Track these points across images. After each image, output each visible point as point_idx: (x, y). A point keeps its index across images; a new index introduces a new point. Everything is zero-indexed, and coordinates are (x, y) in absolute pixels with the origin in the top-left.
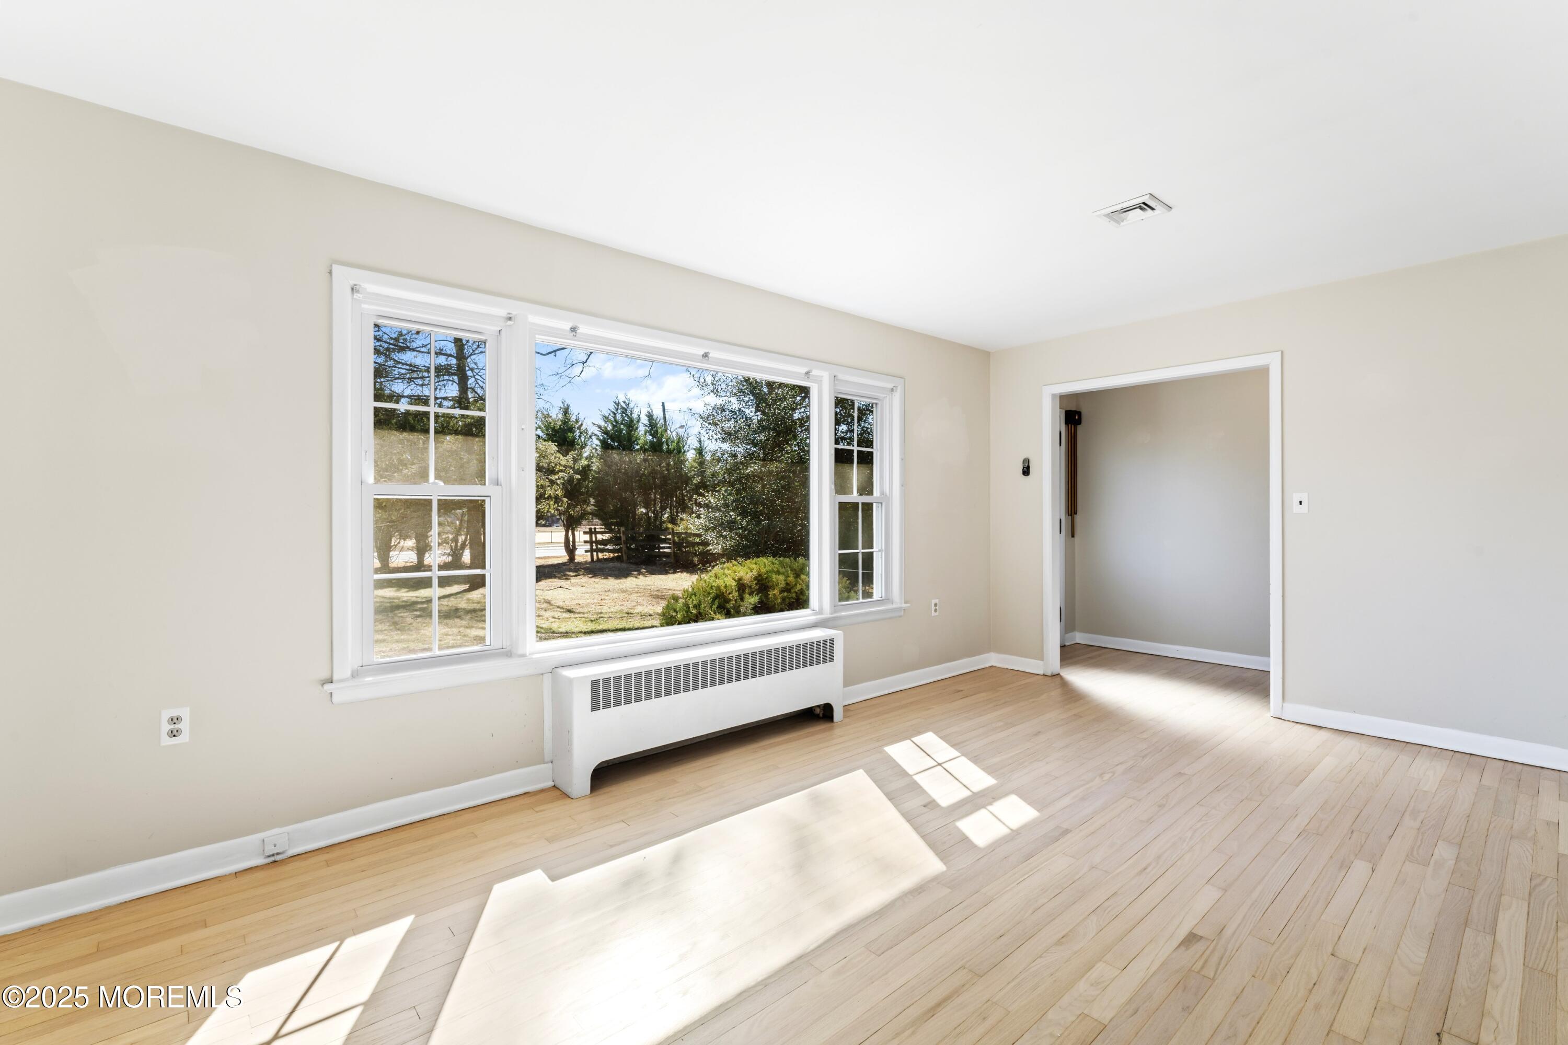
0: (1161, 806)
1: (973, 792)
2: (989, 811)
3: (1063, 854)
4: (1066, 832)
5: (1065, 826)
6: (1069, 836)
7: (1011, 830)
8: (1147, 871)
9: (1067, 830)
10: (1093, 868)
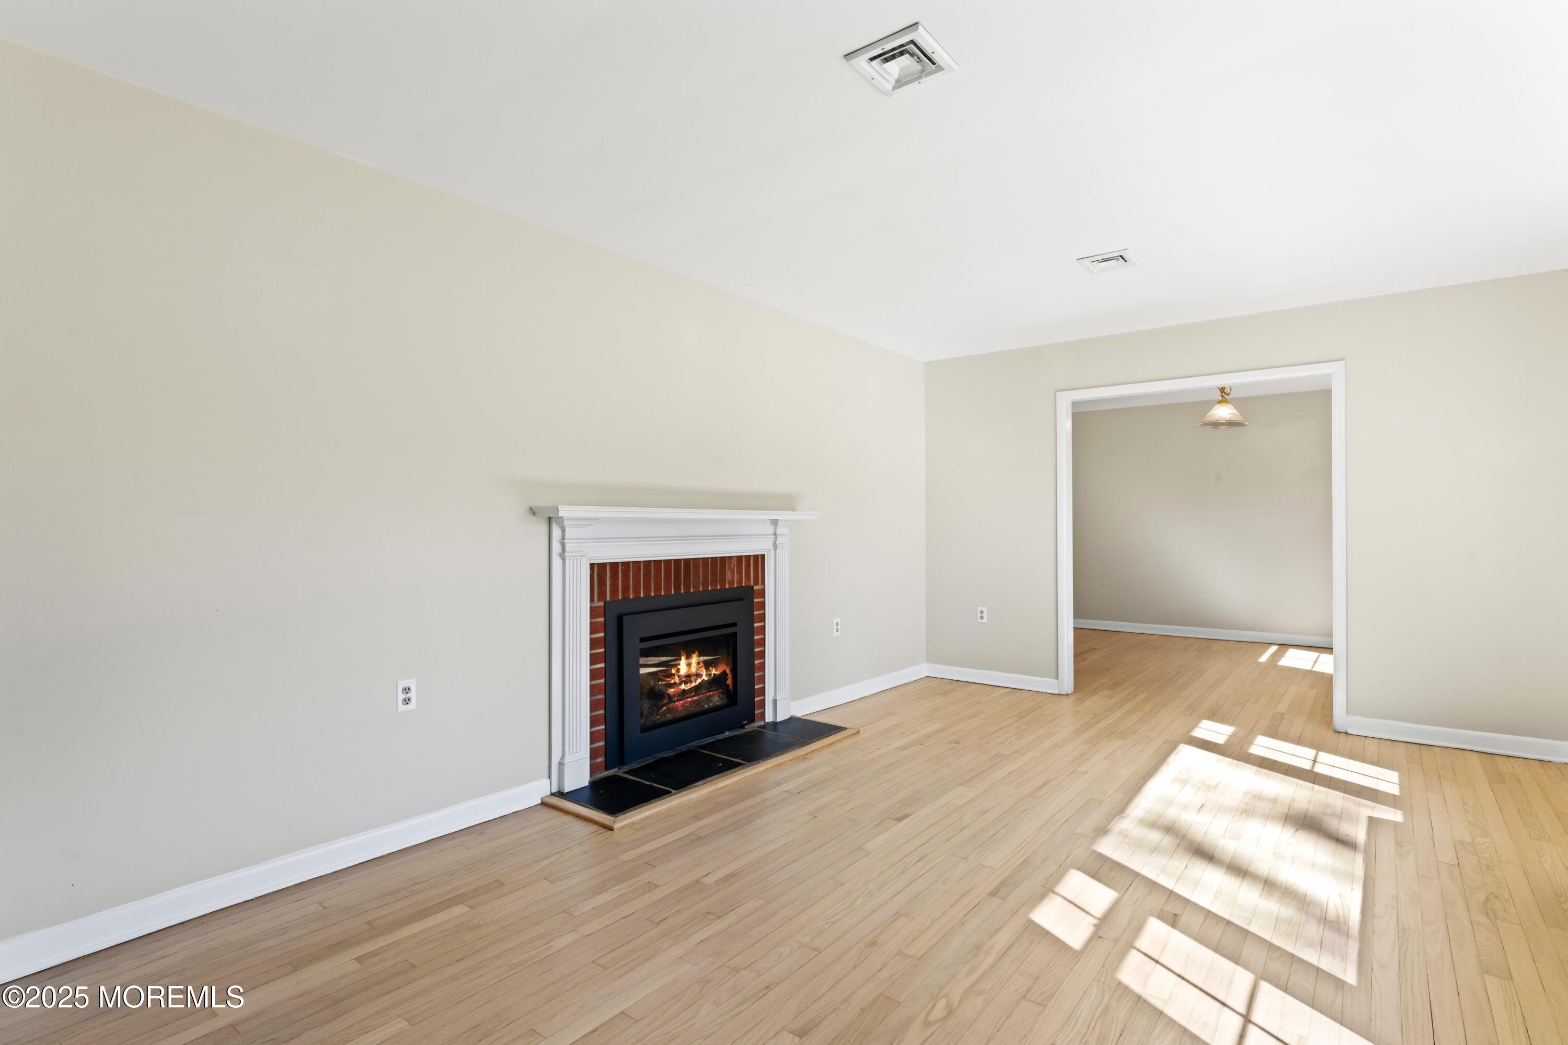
0: (873, 944)
1: (1135, 948)
2: (1093, 916)
3: (993, 869)
4: (994, 893)
5: (996, 901)
6: (990, 889)
7: (1053, 892)
8: (917, 859)
9: (993, 896)
10: (965, 858)
